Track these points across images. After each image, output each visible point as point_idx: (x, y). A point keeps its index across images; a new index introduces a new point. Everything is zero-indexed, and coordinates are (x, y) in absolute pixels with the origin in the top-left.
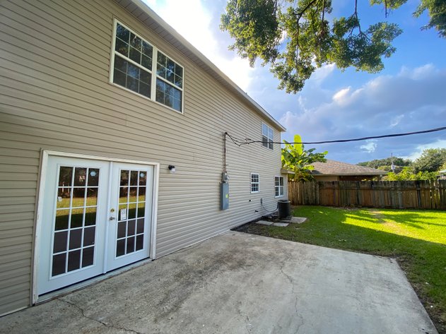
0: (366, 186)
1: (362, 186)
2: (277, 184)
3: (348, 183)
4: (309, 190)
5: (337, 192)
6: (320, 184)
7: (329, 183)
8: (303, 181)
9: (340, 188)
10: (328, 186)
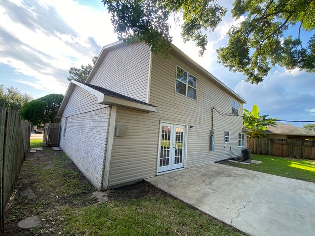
0: (308, 144)
1: (305, 144)
2: (240, 138)
3: (294, 141)
4: (263, 144)
5: (285, 147)
6: (271, 140)
7: (279, 140)
8: (258, 137)
9: (288, 144)
10: (277, 142)
